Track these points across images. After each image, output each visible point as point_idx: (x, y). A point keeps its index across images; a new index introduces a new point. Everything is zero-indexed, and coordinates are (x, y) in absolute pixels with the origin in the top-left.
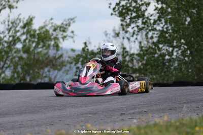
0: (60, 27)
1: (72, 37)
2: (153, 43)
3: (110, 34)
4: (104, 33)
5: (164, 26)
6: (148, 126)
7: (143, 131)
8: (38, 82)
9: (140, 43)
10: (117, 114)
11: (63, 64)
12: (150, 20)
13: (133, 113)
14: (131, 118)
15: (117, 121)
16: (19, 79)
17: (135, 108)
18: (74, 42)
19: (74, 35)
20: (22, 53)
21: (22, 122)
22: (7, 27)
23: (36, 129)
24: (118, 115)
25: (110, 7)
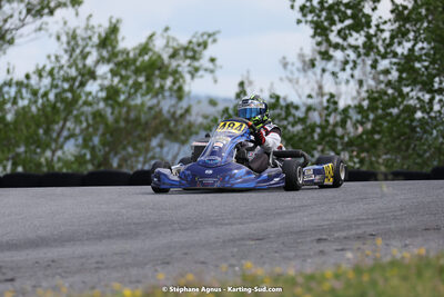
0: (186, 49)
1: (212, 71)
2: (389, 83)
3: (293, 64)
4: (280, 62)
5: (414, 46)
6: (378, 267)
7: (366, 278)
8: (135, 170)
9: (361, 83)
10: (308, 239)
11: (190, 131)
12: (382, 31)
13: (345, 238)
14: (340, 248)
15: (310, 256)
16: (96, 162)
17: (350, 227)
18: (216, 81)
19: (215, 65)
20: (102, 105)
21: (102, 256)
22: (65, 46)
23: (134, 271)
24: (312, 241)
25: (292, 7)
